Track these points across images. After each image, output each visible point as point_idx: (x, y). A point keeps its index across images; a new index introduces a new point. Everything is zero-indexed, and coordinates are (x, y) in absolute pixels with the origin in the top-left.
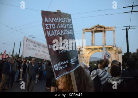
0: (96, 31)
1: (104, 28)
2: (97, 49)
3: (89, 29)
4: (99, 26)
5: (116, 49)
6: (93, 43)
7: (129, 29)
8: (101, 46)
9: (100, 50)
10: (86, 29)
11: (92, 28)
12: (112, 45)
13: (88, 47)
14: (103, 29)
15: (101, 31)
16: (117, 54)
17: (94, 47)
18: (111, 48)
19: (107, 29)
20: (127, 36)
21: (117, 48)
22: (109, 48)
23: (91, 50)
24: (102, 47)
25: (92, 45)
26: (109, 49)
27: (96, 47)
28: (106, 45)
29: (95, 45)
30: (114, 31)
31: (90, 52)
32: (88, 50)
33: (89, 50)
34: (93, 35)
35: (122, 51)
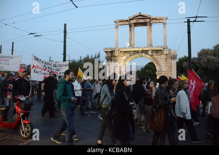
0: (136, 24)
1: (150, 18)
2: (137, 52)
3: (126, 21)
4: (141, 16)
5: (167, 53)
6: (132, 43)
7: (195, 21)
8: (145, 47)
9: (143, 54)
10: (121, 21)
11: (130, 19)
12: (162, 47)
13: (124, 50)
14: (148, 20)
15: (145, 24)
16: (170, 60)
17: (134, 49)
18: (160, 50)
19: (154, 21)
20: (189, 33)
21: (170, 50)
22: (157, 51)
23: (129, 55)
24: (146, 49)
25: (131, 45)
26: (157, 53)
27: (137, 49)
28: (153, 47)
29: (135, 46)
30: (165, 24)
31: (127, 58)
32: (124, 54)
33: (126, 54)
34: (132, 30)
35: (177, 56)
